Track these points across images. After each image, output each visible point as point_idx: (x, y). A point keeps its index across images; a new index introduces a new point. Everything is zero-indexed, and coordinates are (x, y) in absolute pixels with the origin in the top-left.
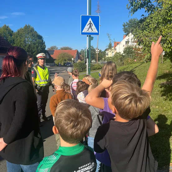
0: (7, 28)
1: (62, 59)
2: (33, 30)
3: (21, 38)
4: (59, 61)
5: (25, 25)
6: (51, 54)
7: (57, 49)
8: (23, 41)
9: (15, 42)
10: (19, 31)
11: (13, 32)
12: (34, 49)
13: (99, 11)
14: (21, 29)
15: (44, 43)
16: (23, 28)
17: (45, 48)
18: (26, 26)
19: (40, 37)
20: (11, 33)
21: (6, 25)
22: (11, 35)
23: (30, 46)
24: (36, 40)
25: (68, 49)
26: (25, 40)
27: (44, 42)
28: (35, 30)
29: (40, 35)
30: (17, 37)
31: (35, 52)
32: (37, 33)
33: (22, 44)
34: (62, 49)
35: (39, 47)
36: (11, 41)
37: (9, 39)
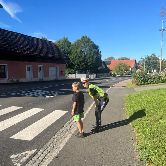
0: (66, 40)
1: (118, 69)
2: (90, 40)
3: (77, 49)
4: (116, 71)
6: (108, 65)
7: (114, 59)
8: (79, 51)
9: (72, 53)
10: (76, 43)
11: (71, 43)
12: (89, 59)
13: (164, 14)
14: (78, 40)
15: (100, 53)
16: (80, 39)
17: (100, 58)
18: (83, 36)
19: (96, 47)
20: (69, 44)
21: (65, 38)
22: (69, 47)
23: (85, 56)
24: (92, 50)
25: (125, 59)
26: (81, 50)
27: (100, 51)
28: (91, 40)
29: (96, 45)
30: (74, 48)
31: (90, 62)
32: (93, 43)
33: (78, 54)
34: (119, 59)
35: (95, 57)
36: (69, 52)
37: (67, 50)
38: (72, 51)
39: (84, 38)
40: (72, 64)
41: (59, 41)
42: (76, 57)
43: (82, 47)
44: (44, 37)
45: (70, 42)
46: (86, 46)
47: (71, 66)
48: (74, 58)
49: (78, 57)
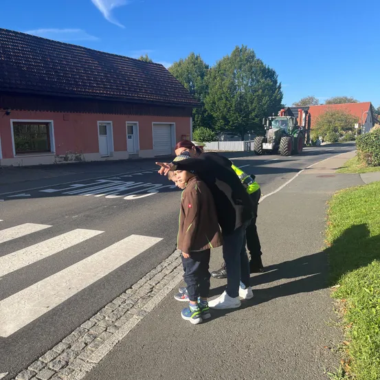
0: (195, 61)
1: (326, 127)
2: (253, 57)
3: (223, 80)
4: (320, 131)
5: (235, 49)
7: (316, 103)
8: (227, 85)
9: (209, 91)
10: (219, 65)
11: (207, 67)
12: (252, 103)
14: (225, 59)
15: (280, 87)
17: (280, 100)
18: (237, 49)
19: (270, 74)
20: (202, 70)
21: (193, 54)
22: (202, 76)
23: (242, 96)
24: (258, 81)
25: (345, 102)
26: (233, 83)
27: (278, 84)
29: (268, 69)
30: (215, 78)
31: (254, 110)
32: (262, 63)
33: (224, 93)
34: (329, 103)
35: (265, 99)
36: (202, 88)
37: (198, 83)
38: (210, 86)
39: (238, 52)
40: (211, 117)
41: (179, 65)
42: (220, 99)
43: (234, 74)
44: (144, 57)
45: (207, 64)
46: (244, 71)
47: (208, 122)
48: (215, 103)
49: (224, 100)
